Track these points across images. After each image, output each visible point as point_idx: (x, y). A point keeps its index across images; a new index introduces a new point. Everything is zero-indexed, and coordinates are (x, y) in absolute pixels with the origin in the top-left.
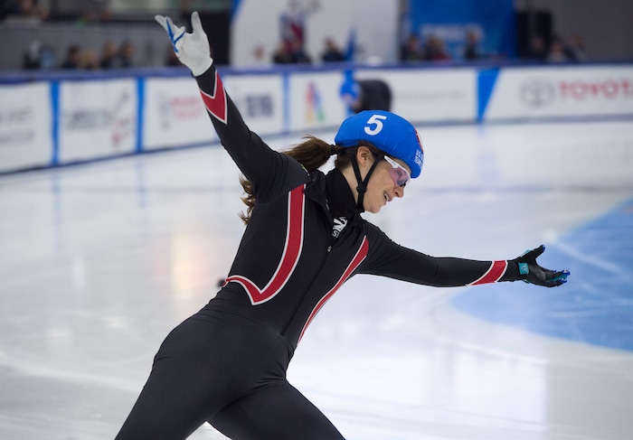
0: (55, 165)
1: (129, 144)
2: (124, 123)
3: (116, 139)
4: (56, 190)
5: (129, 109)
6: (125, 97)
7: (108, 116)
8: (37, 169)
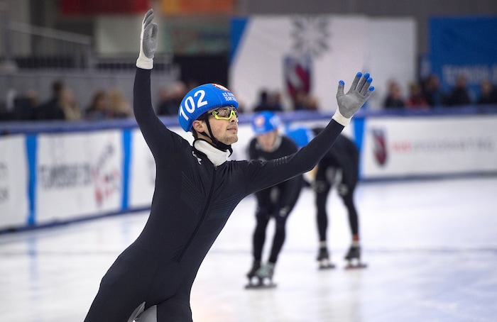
0: (32, 226)
1: (113, 202)
2: (107, 179)
3: (99, 197)
4: (32, 254)
5: (115, 163)
6: (110, 150)
7: (90, 171)
8: (12, 230)
